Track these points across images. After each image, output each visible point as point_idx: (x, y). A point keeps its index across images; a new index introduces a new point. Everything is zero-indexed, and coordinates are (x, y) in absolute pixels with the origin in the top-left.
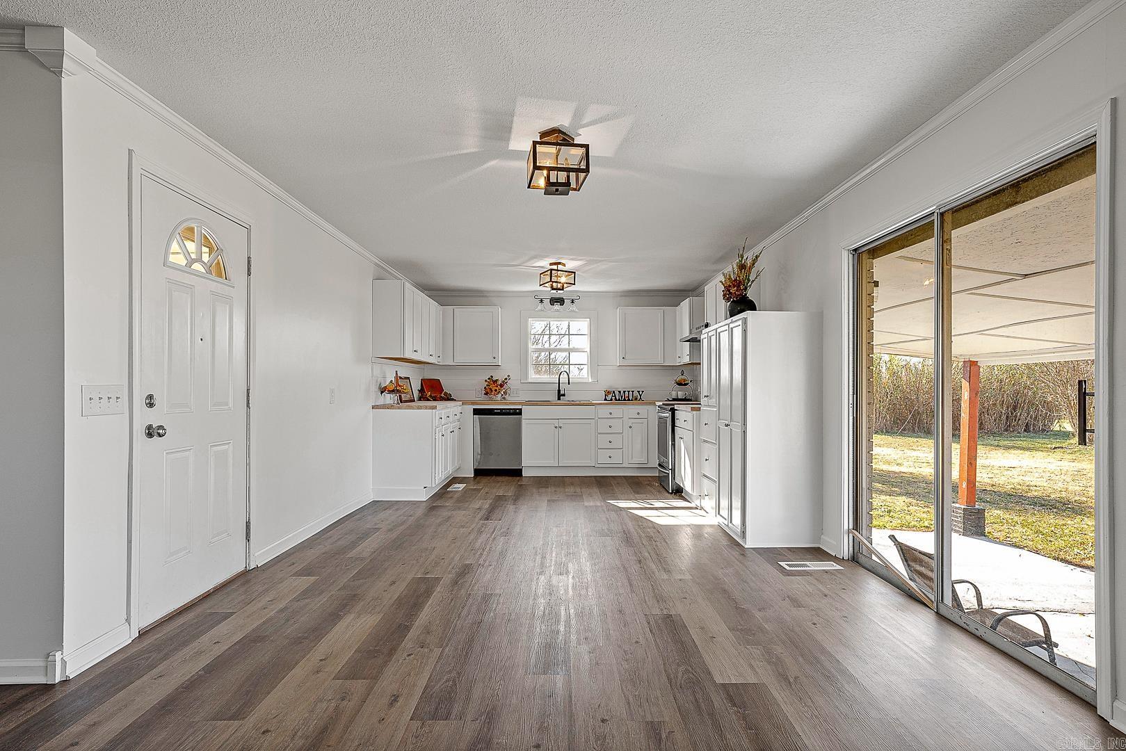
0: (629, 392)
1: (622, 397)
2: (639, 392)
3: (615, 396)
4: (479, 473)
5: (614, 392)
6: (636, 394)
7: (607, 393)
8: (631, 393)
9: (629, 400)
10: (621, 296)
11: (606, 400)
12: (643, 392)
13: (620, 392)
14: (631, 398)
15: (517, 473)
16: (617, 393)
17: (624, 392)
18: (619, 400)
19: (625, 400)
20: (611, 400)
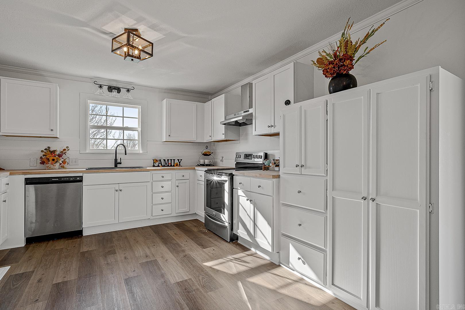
0: (171, 160)
1: (166, 164)
2: (178, 160)
3: (161, 163)
4: (29, 241)
5: (160, 160)
6: (176, 161)
7: (155, 161)
8: (173, 161)
9: (171, 166)
10: (165, 92)
11: (154, 166)
12: (181, 160)
13: (164, 160)
14: (172, 164)
15: (79, 233)
16: (163, 162)
17: (168, 160)
18: (164, 166)
19: (168, 166)
20: (158, 166)
